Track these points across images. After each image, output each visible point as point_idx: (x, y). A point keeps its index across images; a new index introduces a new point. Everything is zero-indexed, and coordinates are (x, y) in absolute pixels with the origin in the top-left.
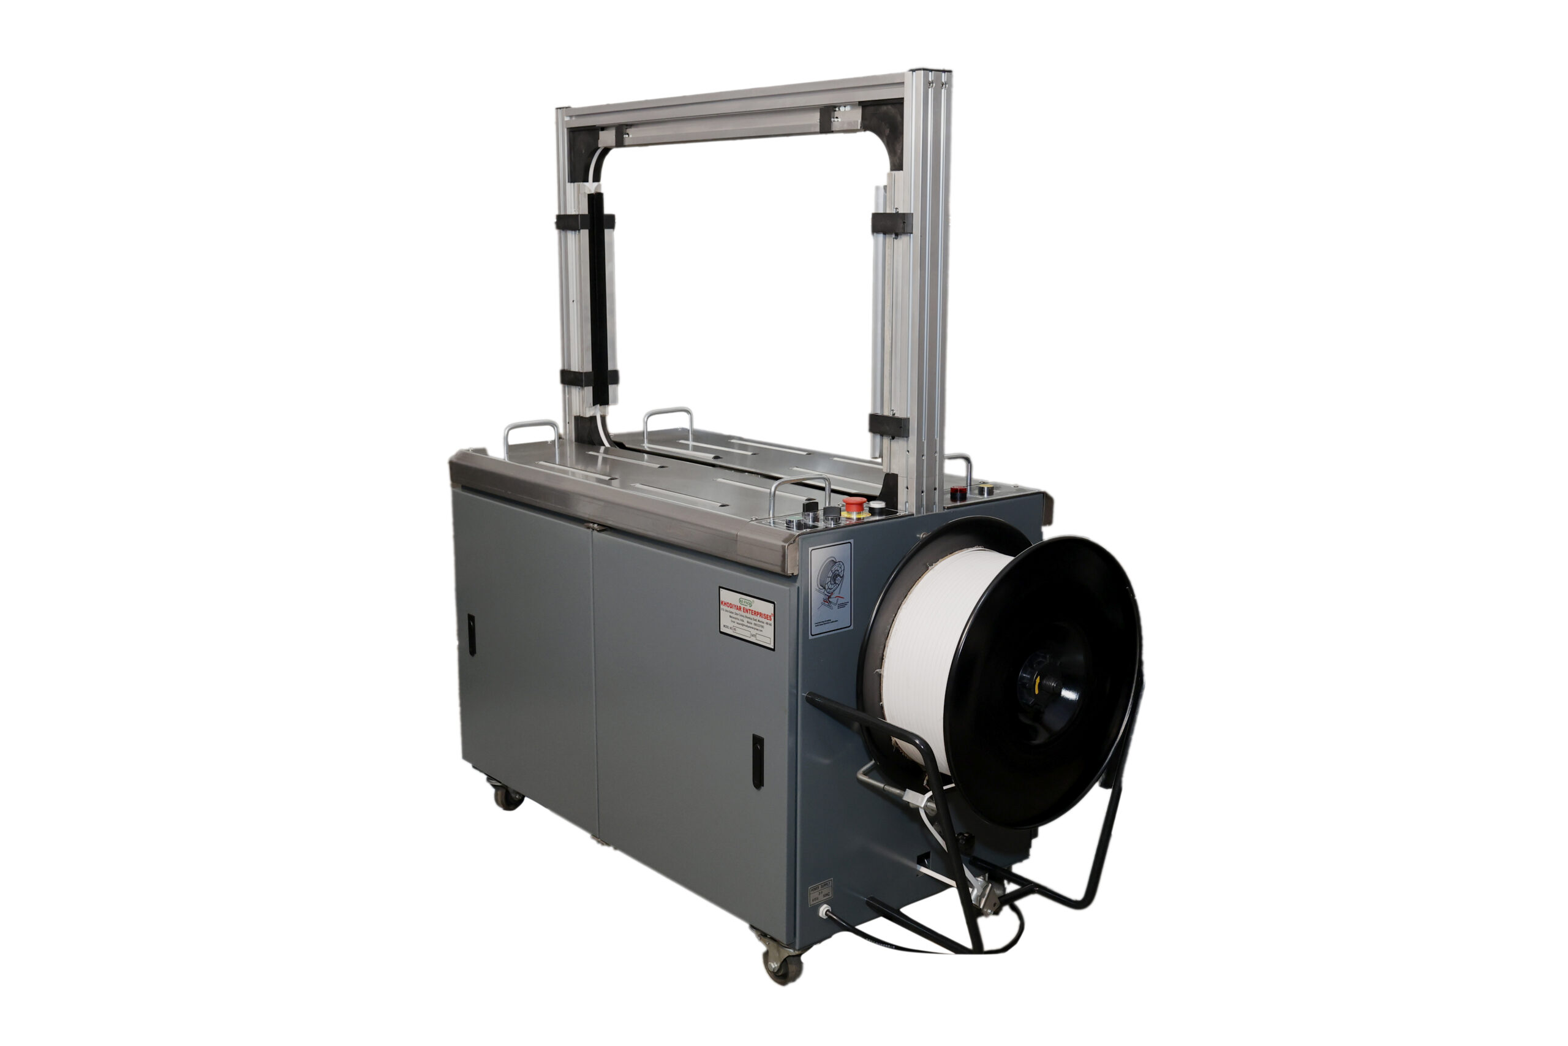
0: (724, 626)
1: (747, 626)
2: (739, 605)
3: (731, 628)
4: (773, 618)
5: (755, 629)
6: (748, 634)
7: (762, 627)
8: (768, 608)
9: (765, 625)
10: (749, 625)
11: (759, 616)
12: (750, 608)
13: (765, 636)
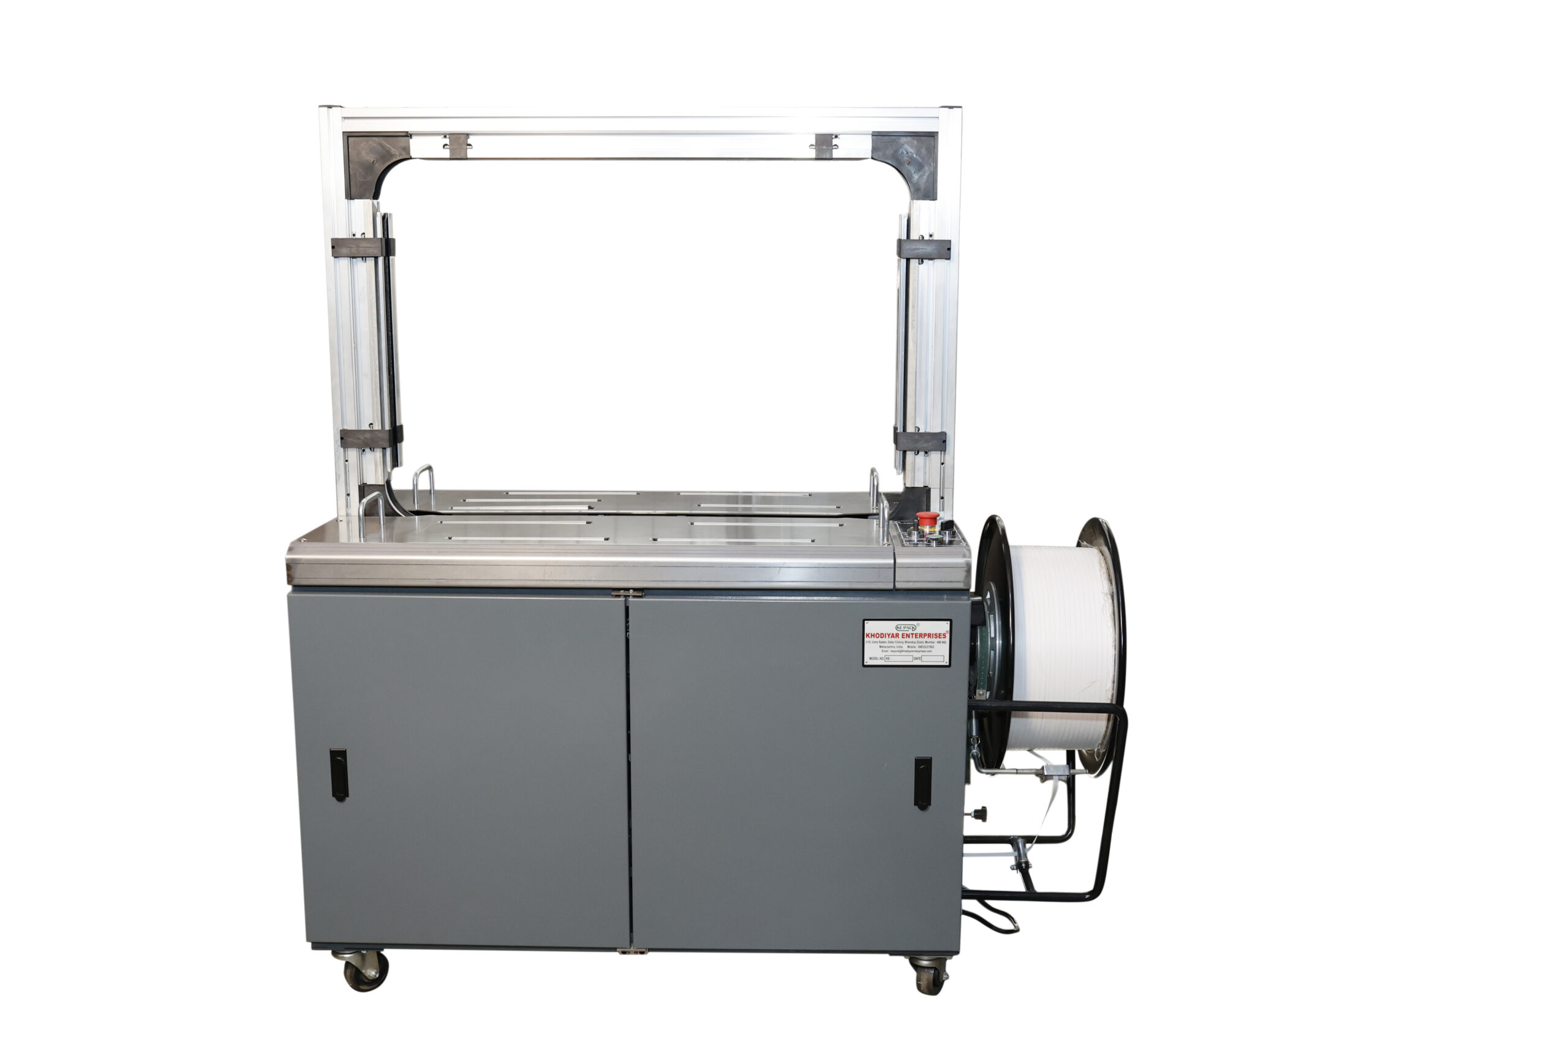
0: (870, 658)
1: (907, 651)
2: (895, 632)
3: (881, 658)
4: (948, 636)
5: (919, 651)
6: (910, 659)
7: (931, 647)
8: (944, 627)
9: (936, 645)
10: (910, 649)
11: (926, 637)
12: (913, 632)
13: (939, 654)
